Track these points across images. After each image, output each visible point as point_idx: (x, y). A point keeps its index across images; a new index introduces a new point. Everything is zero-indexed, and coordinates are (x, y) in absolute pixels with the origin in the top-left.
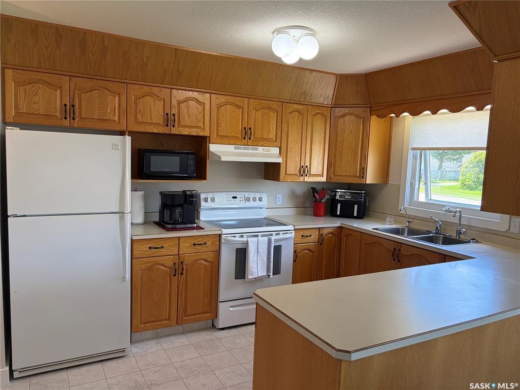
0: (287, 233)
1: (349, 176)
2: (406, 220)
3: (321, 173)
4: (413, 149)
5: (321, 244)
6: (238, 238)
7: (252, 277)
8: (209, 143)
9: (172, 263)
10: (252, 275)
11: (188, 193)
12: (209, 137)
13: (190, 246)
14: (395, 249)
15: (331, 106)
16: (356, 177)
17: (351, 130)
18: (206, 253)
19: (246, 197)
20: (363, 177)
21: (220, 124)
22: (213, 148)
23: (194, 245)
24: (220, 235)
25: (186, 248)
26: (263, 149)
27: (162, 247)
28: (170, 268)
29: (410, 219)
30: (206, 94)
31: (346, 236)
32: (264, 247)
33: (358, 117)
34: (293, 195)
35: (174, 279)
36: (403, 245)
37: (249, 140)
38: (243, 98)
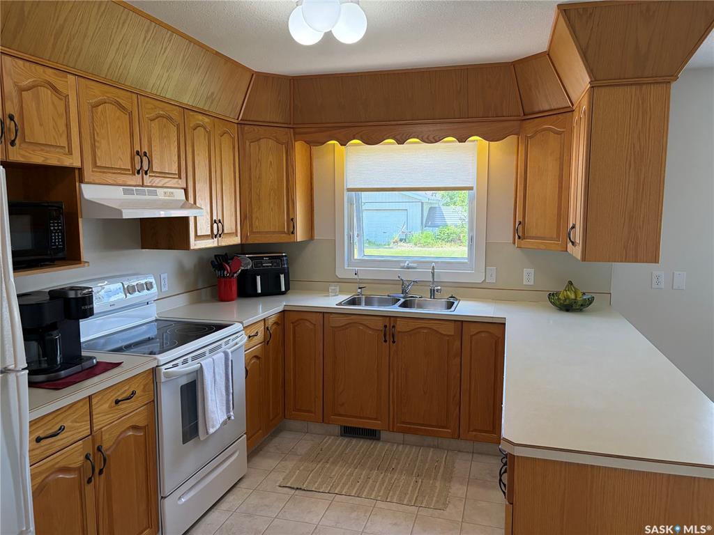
0: (237, 337)
1: (274, 232)
4: (350, 190)
5: (268, 343)
6: (182, 369)
8: (81, 181)
9: (82, 458)
12: (80, 170)
13: (110, 407)
14: (385, 326)
15: (236, 121)
16: (284, 233)
17: (271, 162)
18: (134, 412)
19: (126, 286)
20: (293, 233)
21: (98, 142)
22: (90, 192)
23: (117, 402)
24: (154, 371)
25: (105, 417)
26: (165, 193)
27: (62, 429)
28: (79, 469)
30: (70, 76)
31: (293, 323)
32: (221, 372)
33: (278, 141)
34: (182, 272)
35: (89, 489)
38: (129, 94)
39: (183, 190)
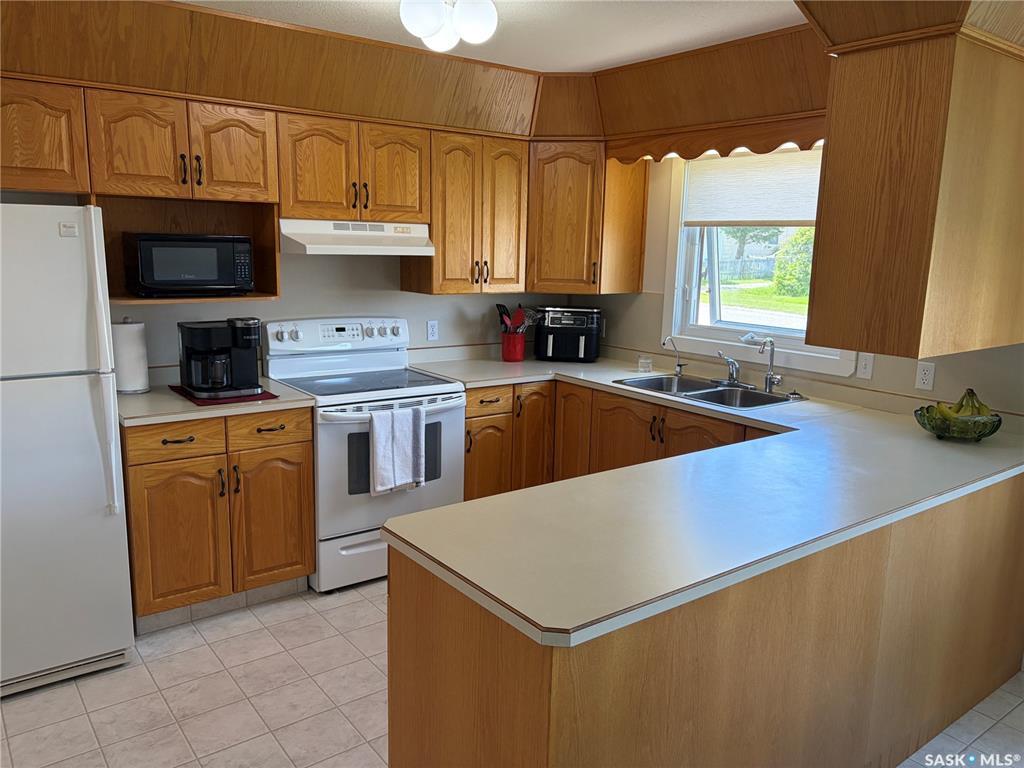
0: (451, 398)
1: (569, 280)
2: (676, 361)
3: (513, 276)
4: (688, 224)
5: (518, 415)
6: (350, 414)
7: (384, 488)
8: (279, 217)
9: (214, 471)
10: (382, 485)
11: (239, 324)
12: (279, 205)
13: (250, 433)
14: (655, 418)
15: (528, 139)
16: (582, 281)
17: (570, 188)
19: (365, 327)
20: (594, 282)
21: (301, 176)
22: (288, 227)
23: (259, 431)
24: (313, 410)
25: (242, 440)
26: (396, 228)
27: (191, 439)
28: (212, 480)
29: (682, 359)
30: (267, 113)
31: (564, 397)
32: (406, 429)
33: (581, 161)
34: (462, 321)
35: (222, 502)
36: (669, 410)
37: (363, 209)
38: (346, 122)
39: (427, 226)
